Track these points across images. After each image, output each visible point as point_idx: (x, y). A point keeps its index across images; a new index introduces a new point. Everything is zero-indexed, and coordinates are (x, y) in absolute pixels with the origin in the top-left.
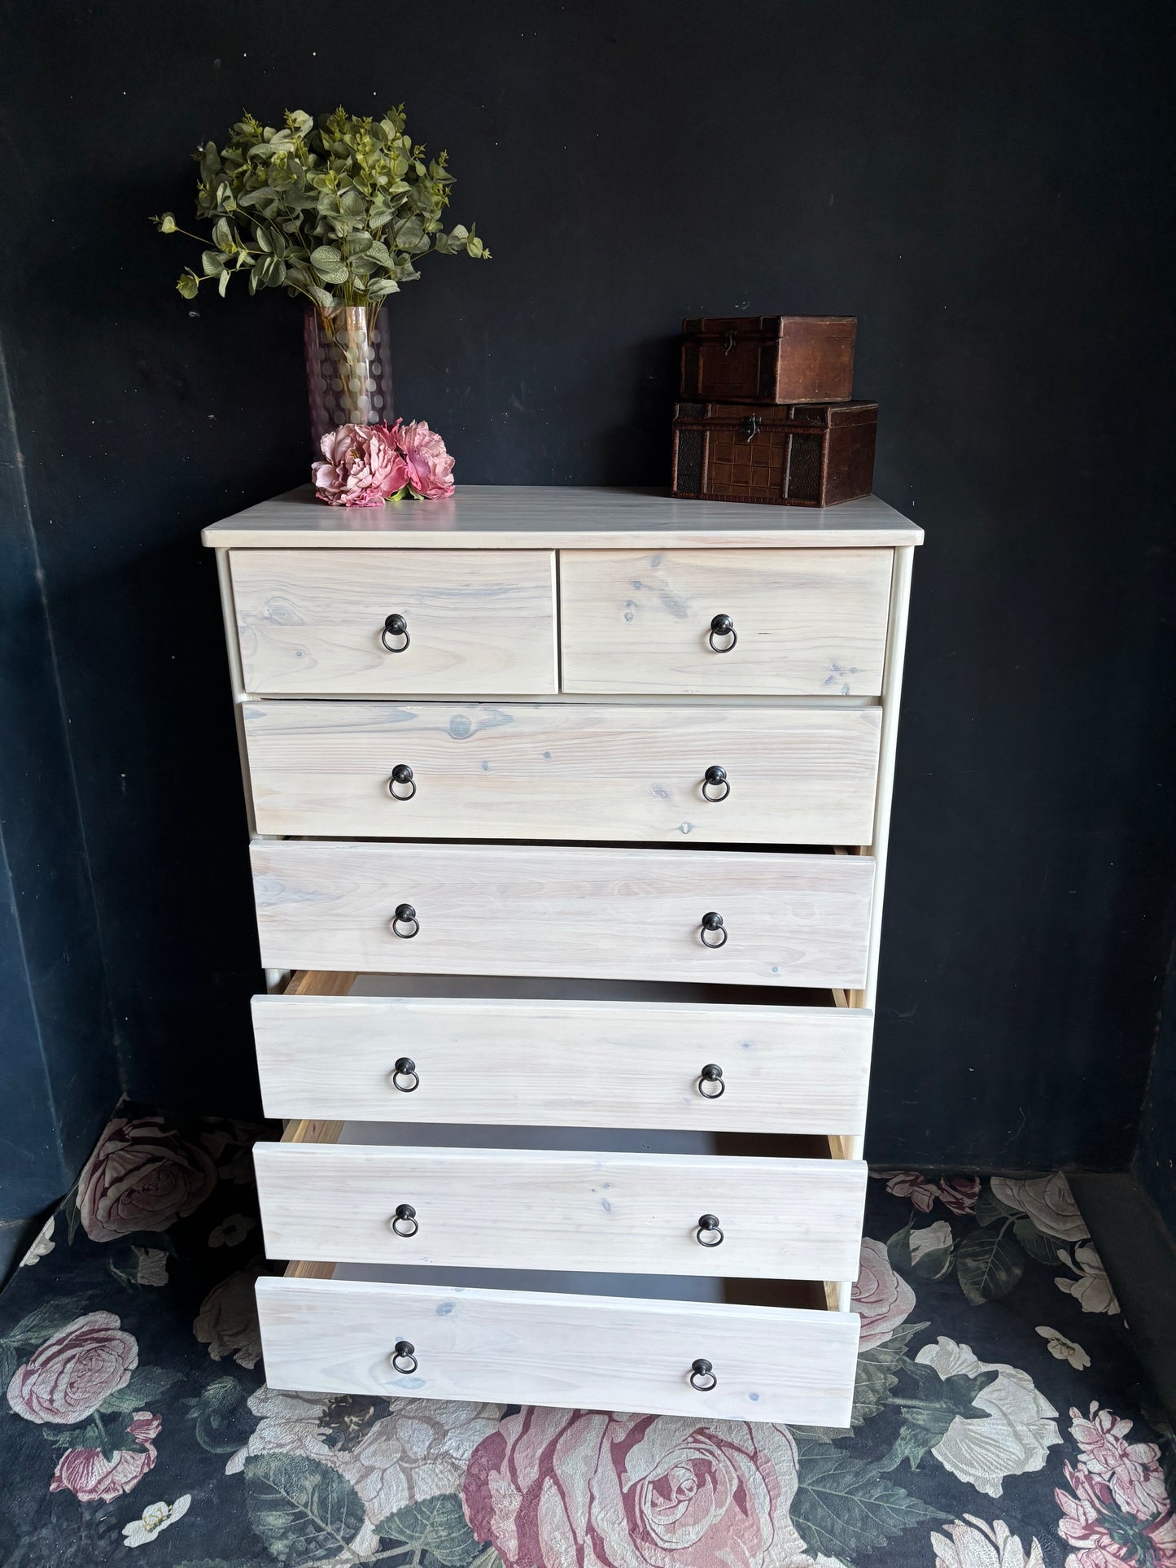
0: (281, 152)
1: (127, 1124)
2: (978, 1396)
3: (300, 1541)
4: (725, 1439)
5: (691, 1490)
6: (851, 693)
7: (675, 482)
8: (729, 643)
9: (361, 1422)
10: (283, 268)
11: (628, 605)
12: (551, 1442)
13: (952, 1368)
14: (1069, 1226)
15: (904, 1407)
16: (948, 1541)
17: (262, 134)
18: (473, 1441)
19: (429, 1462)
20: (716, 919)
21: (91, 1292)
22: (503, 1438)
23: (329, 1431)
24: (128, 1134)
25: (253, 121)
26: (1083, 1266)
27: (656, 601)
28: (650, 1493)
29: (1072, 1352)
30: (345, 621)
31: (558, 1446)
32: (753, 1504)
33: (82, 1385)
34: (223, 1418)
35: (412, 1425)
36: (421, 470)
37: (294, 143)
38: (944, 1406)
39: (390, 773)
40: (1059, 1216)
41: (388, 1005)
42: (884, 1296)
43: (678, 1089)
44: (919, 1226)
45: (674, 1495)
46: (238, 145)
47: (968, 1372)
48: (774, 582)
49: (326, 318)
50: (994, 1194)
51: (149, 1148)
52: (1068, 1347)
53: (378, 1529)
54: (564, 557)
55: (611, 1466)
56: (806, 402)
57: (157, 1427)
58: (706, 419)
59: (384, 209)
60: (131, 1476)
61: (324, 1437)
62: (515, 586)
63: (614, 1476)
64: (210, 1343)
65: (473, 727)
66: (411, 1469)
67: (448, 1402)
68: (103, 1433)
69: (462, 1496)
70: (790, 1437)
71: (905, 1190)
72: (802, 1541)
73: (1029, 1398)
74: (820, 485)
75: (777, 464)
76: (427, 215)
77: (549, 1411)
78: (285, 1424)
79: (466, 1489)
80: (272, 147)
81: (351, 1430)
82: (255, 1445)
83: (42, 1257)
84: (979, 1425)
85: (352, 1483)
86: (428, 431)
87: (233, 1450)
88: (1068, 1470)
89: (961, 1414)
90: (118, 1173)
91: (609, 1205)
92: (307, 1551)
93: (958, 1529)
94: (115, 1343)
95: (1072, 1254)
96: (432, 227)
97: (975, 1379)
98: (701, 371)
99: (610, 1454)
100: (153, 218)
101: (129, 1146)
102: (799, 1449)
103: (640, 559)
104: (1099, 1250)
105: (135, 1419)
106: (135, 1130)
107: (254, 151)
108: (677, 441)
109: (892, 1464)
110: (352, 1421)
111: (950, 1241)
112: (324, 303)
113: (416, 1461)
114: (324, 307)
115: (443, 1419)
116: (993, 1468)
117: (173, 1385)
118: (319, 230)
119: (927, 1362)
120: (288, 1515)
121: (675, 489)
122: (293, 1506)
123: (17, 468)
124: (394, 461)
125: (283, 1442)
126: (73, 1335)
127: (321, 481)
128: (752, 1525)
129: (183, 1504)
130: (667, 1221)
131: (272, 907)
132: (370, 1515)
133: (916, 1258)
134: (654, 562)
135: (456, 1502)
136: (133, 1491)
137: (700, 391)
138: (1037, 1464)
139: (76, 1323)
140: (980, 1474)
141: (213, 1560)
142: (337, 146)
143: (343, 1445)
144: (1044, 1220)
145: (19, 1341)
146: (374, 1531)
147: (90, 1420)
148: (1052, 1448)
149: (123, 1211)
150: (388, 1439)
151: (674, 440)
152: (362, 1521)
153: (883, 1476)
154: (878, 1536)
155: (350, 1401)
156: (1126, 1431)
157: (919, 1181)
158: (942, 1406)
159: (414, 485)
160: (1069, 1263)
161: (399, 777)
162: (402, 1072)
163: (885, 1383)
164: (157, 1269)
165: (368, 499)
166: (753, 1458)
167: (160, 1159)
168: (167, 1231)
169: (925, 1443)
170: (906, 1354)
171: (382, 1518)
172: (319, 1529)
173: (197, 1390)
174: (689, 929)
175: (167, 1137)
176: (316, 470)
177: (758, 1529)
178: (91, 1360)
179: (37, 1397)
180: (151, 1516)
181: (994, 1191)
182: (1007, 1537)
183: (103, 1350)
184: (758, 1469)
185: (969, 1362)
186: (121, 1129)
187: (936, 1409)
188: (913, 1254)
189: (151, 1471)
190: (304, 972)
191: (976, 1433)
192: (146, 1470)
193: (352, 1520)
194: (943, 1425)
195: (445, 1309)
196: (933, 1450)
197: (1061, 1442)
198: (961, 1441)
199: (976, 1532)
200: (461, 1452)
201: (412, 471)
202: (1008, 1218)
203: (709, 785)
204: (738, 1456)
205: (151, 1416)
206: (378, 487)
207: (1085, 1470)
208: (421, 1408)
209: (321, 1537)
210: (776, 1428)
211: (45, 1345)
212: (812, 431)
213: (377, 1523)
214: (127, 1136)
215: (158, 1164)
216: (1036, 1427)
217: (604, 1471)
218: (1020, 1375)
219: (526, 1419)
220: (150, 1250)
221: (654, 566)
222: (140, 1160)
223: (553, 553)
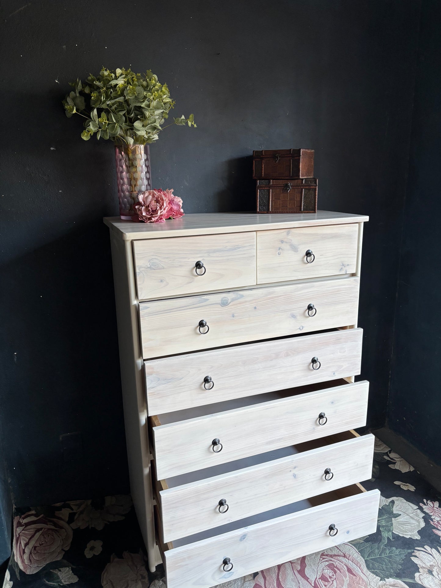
0: (121, 84)
1: (20, 518)
2: (394, 510)
4: (332, 554)
5: (333, 575)
6: (347, 273)
8: (312, 259)
11: (279, 249)
12: (277, 579)
16: (417, 558)
17: (111, 77)
20: (316, 359)
22: (259, 585)
26: (394, 459)
27: (288, 247)
28: (322, 583)
29: (408, 486)
30: (181, 266)
31: (281, 580)
32: (355, 572)
36: (176, 207)
38: (387, 517)
39: (198, 324)
40: (377, 446)
43: (311, 425)
45: (329, 580)
47: (386, 503)
48: (325, 237)
51: (33, 526)
52: (406, 485)
54: (258, 234)
55: (303, 579)
56: (306, 178)
58: (270, 185)
62: (243, 246)
63: (306, 581)
65: (229, 301)
70: (351, 545)
72: (377, 577)
73: (407, 505)
74: (315, 205)
75: (298, 199)
77: (268, 570)
80: (117, 82)
84: (400, 519)
88: (432, 523)
89: (393, 517)
90: (26, 541)
91: (295, 475)
93: (417, 553)
95: (388, 456)
97: (389, 505)
98: (263, 169)
99: (299, 575)
101: (25, 527)
102: (356, 548)
103: (284, 232)
104: (396, 452)
106: (24, 520)
108: (258, 193)
109: (385, 541)
112: (131, 143)
114: (130, 145)
116: (412, 530)
121: (258, 210)
128: (360, 579)
130: (314, 475)
131: (155, 388)
134: (287, 233)
137: (264, 176)
138: (423, 525)
140: (411, 534)
148: (423, 518)
149: (36, 557)
153: (385, 545)
154: (397, 565)
156: (438, 505)
160: (390, 460)
161: (202, 325)
162: (215, 445)
164: (70, 576)
166: (345, 556)
167: (41, 529)
168: (63, 558)
174: (308, 364)
175: (40, 519)
177: (363, 579)
182: (431, 550)
184: (349, 560)
185: (384, 500)
186: (19, 521)
187: (385, 519)
191: (401, 521)
194: (391, 522)
195: (243, 537)
196: (393, 531)
197: (424, 515)
198: (399, 525)
199: (422, 552)
203: (309, 311)
204: (340, 558)
207: (436, 521)
210: (346, 544)
212: (311, 187)
214: (22, 524)
215: (41, 532)
216: (415, 513)
217: (302, 582)
218: (400, 499)
219: (262, 575)
220: (61, 569)
221: (287, 234)
222: (32, 532)
223: (255, 233)
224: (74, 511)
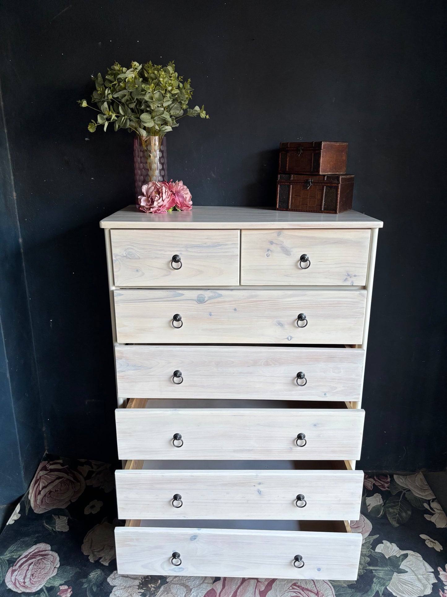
0: (130, 77)
1: (48, 463)
2: (402, 564)
4: (305, 587)
6: (354, 285)
7: (278, 205)
8: (307, 265)
9: (155, 587)
10: (128, 121)
11: (268, 251)
12: (235, 591)
13: (390, 553)
14: (426, 493)
15: (374, 570)
17: (122, 70)
18: (203, 593)
20: (302, 374)
21: (37, 535)
22: (215, 591)
23: (143, 591)
24: (48, 468)
25: (119, 65)
26: (434, 509)
27: (279, 249)
29: (435, 544)
30: (156, 258)
31: (238, 594)
33: (37, 575)
34: (98, 587)
35: (177, 587)
36: (181, 199)
37: (134, 74)
39: (172, 318)
40: (422, 490)
41: (171, 412)
42: (359, 525)
43: (288, 443)
46: (111, 74)
47: (397, 554)
48: (325, 242)
49: (143, 140)
50: (396, 482)
51: (56, 473)
52: (433, 542)
54: (243, 232)
56: (330, 174)
57: (70, 592)
58: (291, 180)
59: (169, 99)
61: (141, 594)
62: (223, 244)
64: (89, 555)
65: (206, 299)
67: (190, 577)
68: (48, 596)
70: (330, 585)
73: (421, 564)
74: (336, 205)
75: (319, 197)
76: (183, 102)
77: (232, 579)
78: (124, 588)
80: (126, 75)
81: (151, 590)
83: (15, 521)
84: (404, 576)
86: (182, 184)
88: (441, 594)
89: (396, 572)
90: (45, 484)
91: (260, 491)
94: (50, 556)
95: (429, 505)
96: (184, 107)
97: (400, 557)
98: (288, 162)
99: (259, 596)
100: (78, 101)
101: (49, 472)
102: (335, 590)
103: (273, 233)
104: (439, 502)
105: (61, 589)
106: (51, 466)
107: (119, 76)
108: (279, 189)
109: (372, 594)
110: (152, 586)
111: (382, 502)
112: (143, 134)
114: (143, 136)
115: (189, 584)
116: (412, 594)
117: (75, 574)
118: (143, 107)
119: (380, 551)
121: (278, 207)
123: (13, 198)
124: (171, 196)
126: (31, 553)
127: (143, 204)
130: (284, 498)
131: (124, 372)
133: (370, 509)
137: (287, 170)
138: (429, 591)
139: (32, 548)
142: (152, 75)
144: (417, 492)
145: (8, 557)
147: (41, 590)
149: (47, 500)
150: (168, 593)
151: (278, 188)
155: (150, 578)
158: (388, 569)
159: (178, 205)
160: (430, 509)
161: (176, 319)
162: (177, 439)
163: (365, 561)
164: (64, 524)
165: (161, 210)
166: (317, 594)
167: (62, 477)
168: (67, 508)
169: (384, 584)
170: (372, 548)
173: (86, 575)
174: (291, 379)
175: (64, 468)
176: (140, 199)
178: (40, 564)
179: (18, 581)
181: (396, 480)
183: (45, 560)
185: (396, 550)
186: (46, 465)
187: (386, 570)
188: (368, 507)
190: (133, 399)
191: (404, 580)
194: (390, 577)
195: (194, 538)
196: (387, 587)
197: (436, 581)
198: (398, 583)
201: (178, 200)
202: (402, 492)
203: (299, 321)
204: (311, 594)
205: (67, 587)
206: (164, 206)
208: (180, 580)
210: (325, 582)
211: (20, 558)
212: (334, 185)
215: (61, 480)
216: (426, 576)
218: (416, 555)
219: (223, 583)
220: (60, 517)
221: (278, 235)
222: (53, 478)
223: (239, 231)
224: (94, 470)
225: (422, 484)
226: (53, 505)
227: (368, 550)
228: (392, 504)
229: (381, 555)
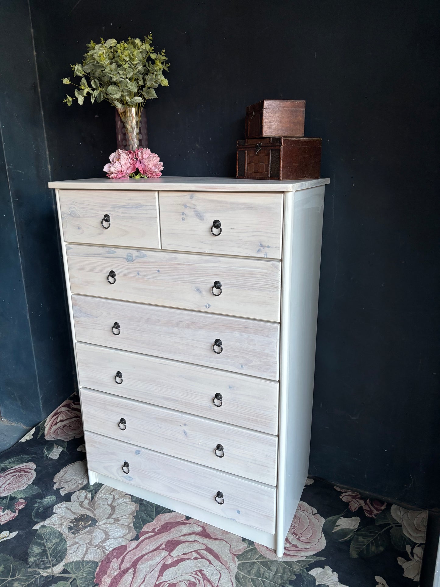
0: (101, 53)
3: (39, 560)
4: (208, 578)
6: (268, 257)
7: (237, 172)
8: (218, 232)
9: (84, 525)
10: (102, 94)
11: (183, 214)
12: (143, 555)
13: (324, 581)
14: (419, 535)
17: (94, 47)
18: (116, 545)
19: (96, 547)
21: (34, 456)
22: (126, 547)
23: (72, 525)
25: (93, 43)
26: (414, 555)
27: (192, 213)
30: (92, 217)
31: (144, 558)
33: (12, 485)
34: (44, 509)
35: (99, 532)
37: (105, 49)
39: (109, 273)
40: (416, 530)
42: (311, 541)
44: (344, 516)
47: (331, 585)
49: (120, 111)
50: (390, 513)
51: (77, 413)
53: (66, 565)
54: (161, 194)
55: (158, 572)
56: (277, 136)
57: (24, 506)
58: (246, 146)
60: (6, 520)
61: (70, 527)
62: (144, 205)
63: (157, 576)
64: (56, 483)
65: (134, 258)
66: (89, 548)
68: (7, 503)
69: (100, 564)
71: (348, 499)
74: (279, 170)
75: (267, 162)
78: (61, 518)
79: (102, 562)
80: (96, 51)
81: (79, 527)
82: (47, 522)
83: (27, 440)
85: (68, 546)
87: (40, 521)
90: (63, 418)
92: (39, 564)
94: (30, 474)
95: (412, 548)
98: (249, 127)
99: (160, 568)
101: (70, 410)
105: (19, 501)
106: (74, 405)
110: (82, 524)
111: (356, 527)
112: (118, 106)
113: (93, 545)
114: (118, 108)
117: (37, 493)
119: (314, 575)
120: (41, 549)
121: (237, 175)
122: (45, 547)
123: (48, 170)
124: (133, 162)
125: (56, 524)
126: (20, 468)
129: (15, 534)
132: (66, 559)
134: (191, 197)
135: (96, 565)
136: (3, 525)
137: (249, 135)
139: (23, 464)
141: (10, 557)
143: (73, 532)
144: (409, 530)
145: (5, 465)
146: (63, 565)
147: (6, 497)
149: (59, 431)
150: (89, 535)
151: (237, 155)
152: (62, 560)
157: (357, 497)
160: (409, 553)
161: (111, 275)
163: (289, 577)
164: (57, 454)
165: (120, 176)
170: (306, 568)
171: (69, 562)
172: (47, 558)
173: (43, 497)
178: (20, 477)
180: (3, 535)
181: (391, 511)
183: (25, 476)
185: (333, 581)
186: (70, 404)
188: (335, 527)
189: (13, 520)
192: (11, 519)
193: (60, 559)
200: (109, 548)
202: (391, 524)
204: (209, 586)
205: (24, 502)
206: (123, 171)
209: (46, 561)
210: (231, 580)
211: (11, 469)
212: (277, 147)
213: (67, 563)
214: (71, 407)
215: (78, 419)
217: (154, 573)
220: (59, 447)
222: (72, 416)
223: (156, 193)
225: (421, 524)
226: (60, 437)
227: (302, 569)
228: (367, 533)
229: (312, 579)
